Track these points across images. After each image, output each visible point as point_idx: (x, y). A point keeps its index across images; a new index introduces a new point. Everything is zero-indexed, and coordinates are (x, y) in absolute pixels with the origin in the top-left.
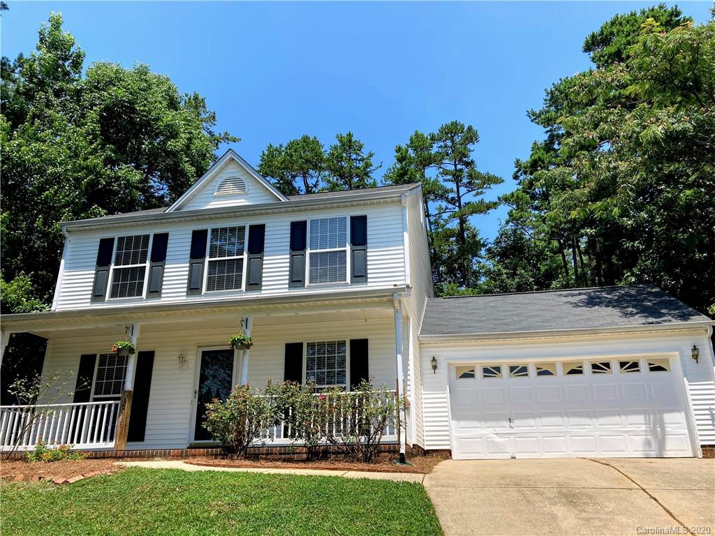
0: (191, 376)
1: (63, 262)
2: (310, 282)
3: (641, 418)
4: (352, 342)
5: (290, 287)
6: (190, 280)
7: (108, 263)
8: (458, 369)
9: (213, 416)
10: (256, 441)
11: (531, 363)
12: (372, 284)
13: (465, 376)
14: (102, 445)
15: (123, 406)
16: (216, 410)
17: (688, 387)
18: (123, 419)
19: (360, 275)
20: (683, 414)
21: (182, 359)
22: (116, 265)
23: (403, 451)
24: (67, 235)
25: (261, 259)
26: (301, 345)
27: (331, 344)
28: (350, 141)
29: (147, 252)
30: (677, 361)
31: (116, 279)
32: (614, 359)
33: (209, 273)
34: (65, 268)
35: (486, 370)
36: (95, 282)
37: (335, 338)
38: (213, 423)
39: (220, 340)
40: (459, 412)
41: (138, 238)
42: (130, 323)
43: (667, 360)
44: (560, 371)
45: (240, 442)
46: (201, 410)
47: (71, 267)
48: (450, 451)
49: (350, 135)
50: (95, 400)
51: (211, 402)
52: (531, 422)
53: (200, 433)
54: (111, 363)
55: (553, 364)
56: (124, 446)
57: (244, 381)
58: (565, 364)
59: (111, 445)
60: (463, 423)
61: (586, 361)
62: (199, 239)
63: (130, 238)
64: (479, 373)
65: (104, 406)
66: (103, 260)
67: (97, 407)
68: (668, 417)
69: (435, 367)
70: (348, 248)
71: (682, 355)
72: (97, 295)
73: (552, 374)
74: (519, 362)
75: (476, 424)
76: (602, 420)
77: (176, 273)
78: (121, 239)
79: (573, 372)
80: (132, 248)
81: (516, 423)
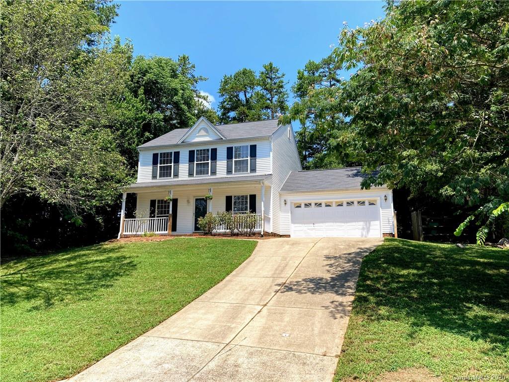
0: (192, 208)
1: (139, 163)
2: (235, 172)
3: (362, 223)
4: (250, 196)
5: (227, 174)
6: (189, 170)
7: (157, 164)
8: (295, 204)
9: (200, 222)
10: (214, 231)
11: (323, 202)
12: (258, 173)
13: (298, 207)
14: (163, 232)
15: (169, 219)
16: (201, 221)
17: (381, 211)
18: (170, 224)
19: (253, 170)
20: (379, 222)
21: (188, 201)
22: (160, 164)
23: (262, 234)
24: (139, 152)
25: (216, 162)
26: (232, 196)
27: (243, 196)
28: (271, 67)
29: (172, 159)
30: (379, 201)
31: (161, 170)
32: (355, 200)
33: (196, 168)
34: (141, 165)
35: (306, 205)
36: (153, 171)
37: (244, 194)
38: (200, 225)
39: (202, 194)
40: (294, 221)
41: (168, 153)
42: (169, 190)
43: (376, 201)
44: (334, 205)
45: (209, 231)
46: (196, 221)
47: (143, 165)
48: (290, 235)
49: (271, 64)
50: (158, 217)
51: (199, 218)
52: (321, 224)
53: (197, 229)
54: (162, 203)
55: (332, 202)
56: (171, 233)
57: (210, 211)
58: (336, 202)
59: (167, 232)
60: (296, 225)
61: (345, 201)
62: (191, 153)
63: (164, 153)
64: (303, 206)
65: (163, 219)
66: (155, 162)
67: (158, 219)
68: (372, 223)
69: (285, 204)
70: (249, 158)
71: (381, 199)
72: (154, 177)
73: (330, 206)
74: (319, 201)
75: (301, 225)
76: (348, 224)
77: (184, 167)
78: (161, 154)
79: (339, 205)
80: (166, 157)
81: (316, 225)
